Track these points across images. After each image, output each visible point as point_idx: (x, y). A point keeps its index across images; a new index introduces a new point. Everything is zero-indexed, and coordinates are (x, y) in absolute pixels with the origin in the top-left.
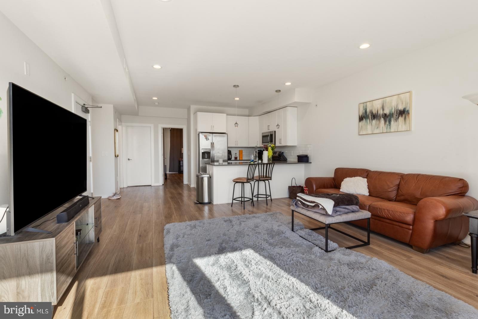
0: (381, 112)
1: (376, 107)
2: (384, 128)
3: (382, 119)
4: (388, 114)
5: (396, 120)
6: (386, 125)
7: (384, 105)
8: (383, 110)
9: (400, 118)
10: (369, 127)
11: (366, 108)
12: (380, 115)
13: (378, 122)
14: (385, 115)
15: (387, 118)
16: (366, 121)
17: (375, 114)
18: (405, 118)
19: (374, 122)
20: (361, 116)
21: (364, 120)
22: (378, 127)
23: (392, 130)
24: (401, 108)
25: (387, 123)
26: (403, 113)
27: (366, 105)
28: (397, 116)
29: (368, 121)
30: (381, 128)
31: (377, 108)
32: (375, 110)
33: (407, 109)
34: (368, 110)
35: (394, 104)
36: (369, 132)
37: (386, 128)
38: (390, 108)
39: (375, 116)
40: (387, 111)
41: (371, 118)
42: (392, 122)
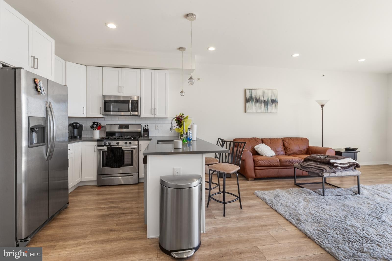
0: (262, 99)
1: (259, 94)
2: (264, 109)
3: (263, 104)
4: (266, 101)
5: (271, 105)
6: (265, 108)
7: (264, 94)
8: (263, 97)
9: (273, 104)
10: (254, 107)
11: (252, 94)
12: (261, 100)
13: (260, 105)
14: (265, 101)
15: (266, 103)
16: (252, 103)
17: (258, 99)
18: (276, 105)
19: (257, 104)
20: (248, 99)
21: (250, 102)
22: (260, 109)
23: (269, 111)
24: (274, 98)
25: (266, 106)
26: (275, 102)
27: (252, 92)
28: (271, 103)
29: (253, 103)
30: (262, 109)
31: (260, 96)
32: (258, 96)
33: (277, 100)
34: (253, 96)
35: (270, 95)
36: (254, 111)
37: (265, 110)
38: (268, 97)
39: (258, 101)
40: (266, 99)
41: (256, 101)
42: (269, 107)
